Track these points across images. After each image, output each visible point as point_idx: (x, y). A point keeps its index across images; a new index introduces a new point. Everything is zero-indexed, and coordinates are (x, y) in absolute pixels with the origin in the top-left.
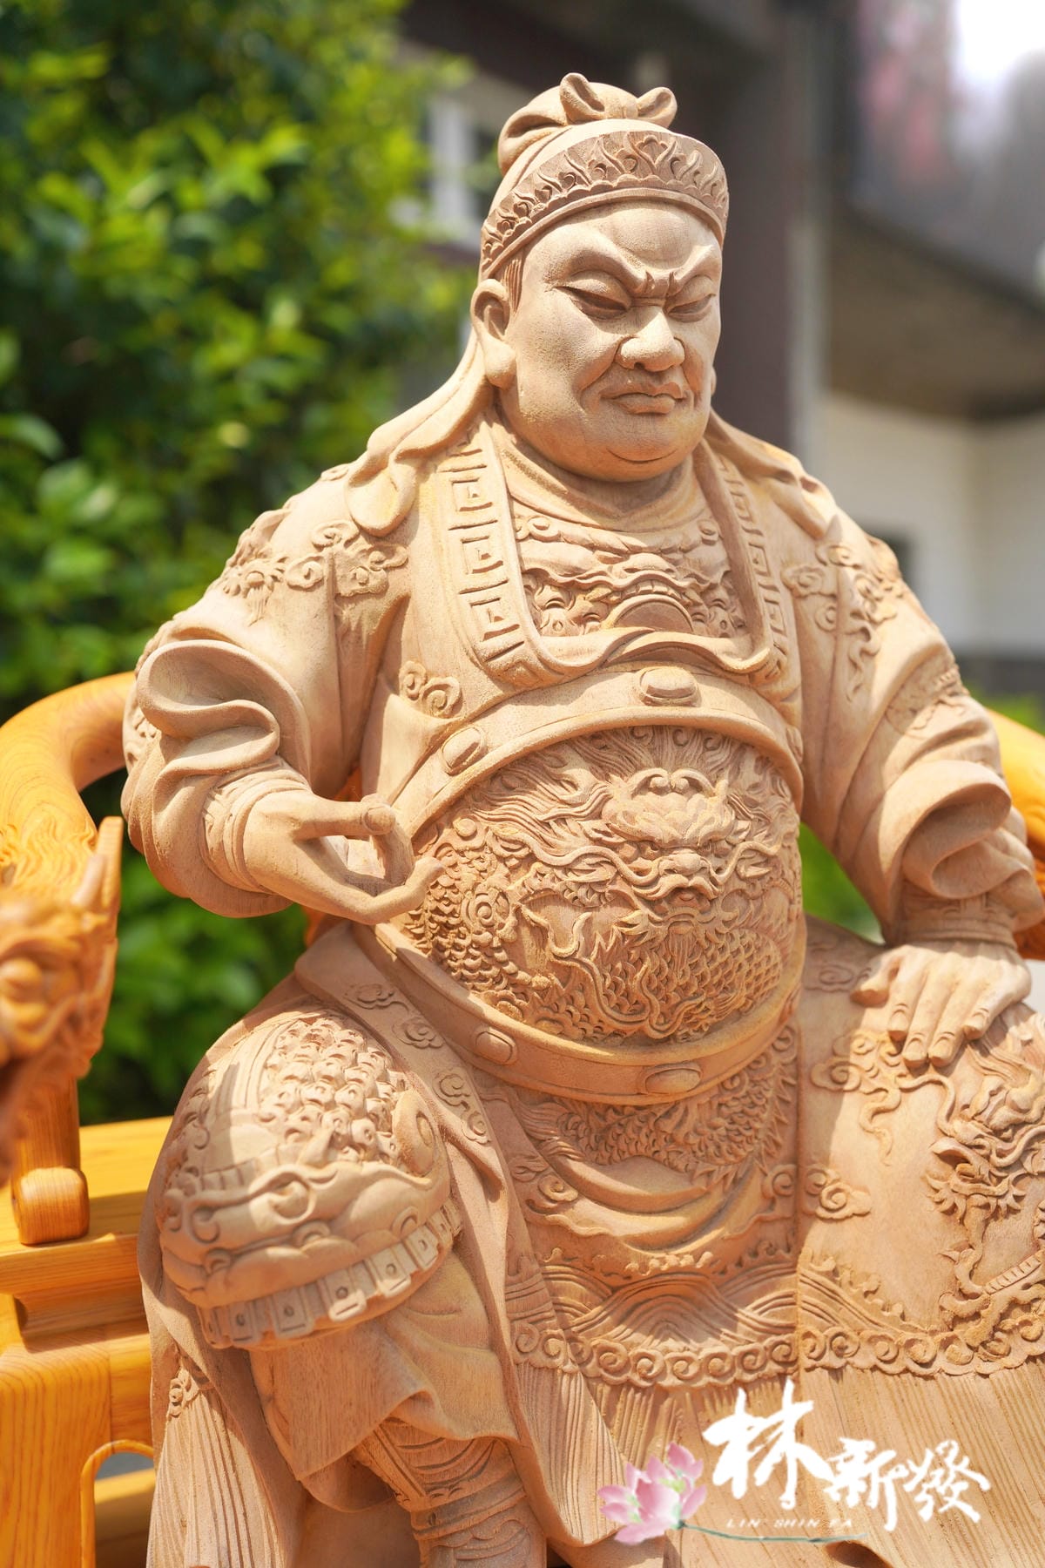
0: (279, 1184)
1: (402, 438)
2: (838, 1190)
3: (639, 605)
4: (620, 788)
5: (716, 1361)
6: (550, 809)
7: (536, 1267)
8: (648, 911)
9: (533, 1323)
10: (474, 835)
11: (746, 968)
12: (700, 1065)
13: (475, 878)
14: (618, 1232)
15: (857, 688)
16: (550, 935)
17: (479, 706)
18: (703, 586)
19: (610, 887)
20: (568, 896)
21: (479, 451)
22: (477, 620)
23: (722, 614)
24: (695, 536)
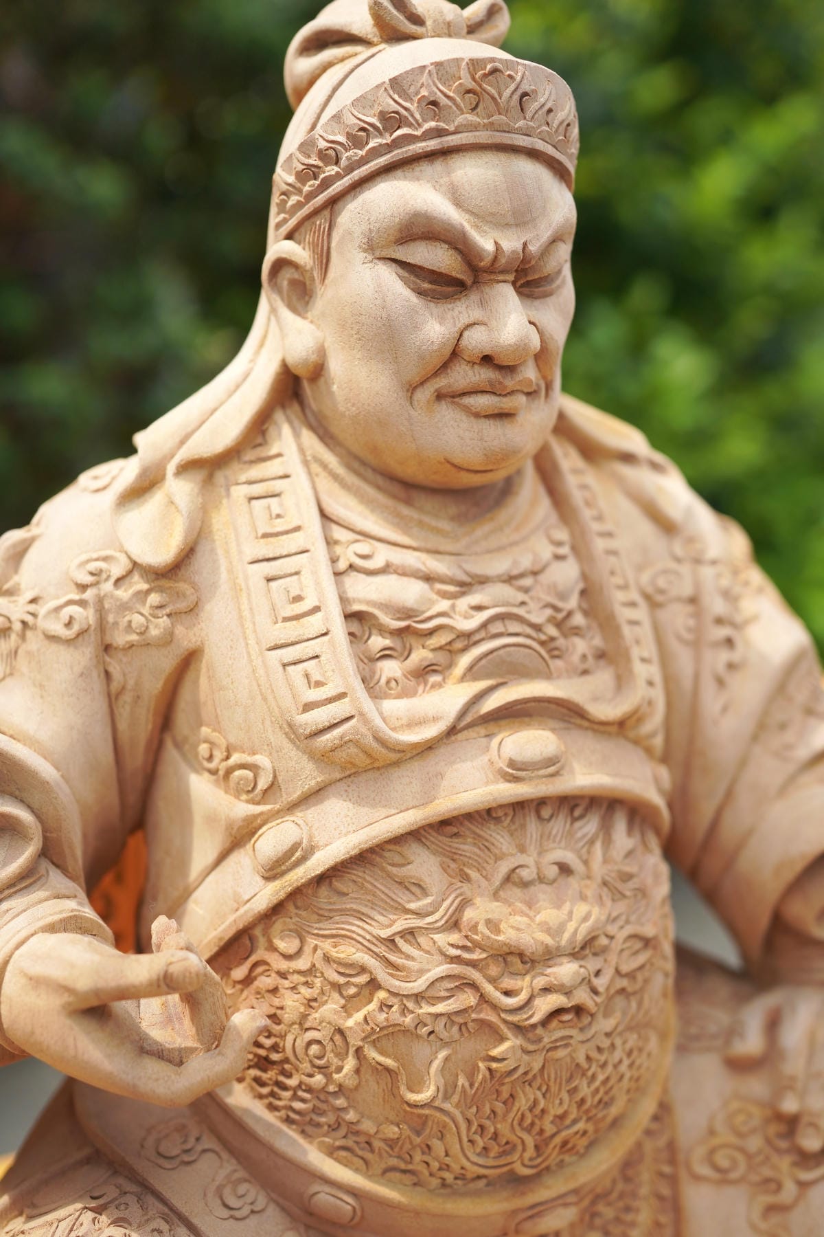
1: (182, 442)
3: (492, 652)
6: (394, 921)
10: (299, 952)
13: (302, 1009)
16: (403, 1078)
17: (299, 793)
18: (560, 616)
19: (474, 1016)
20: (422, 1031)
21: (279, 455)
22: (291, 687)
23: (580, 645)
24: (546, 552)
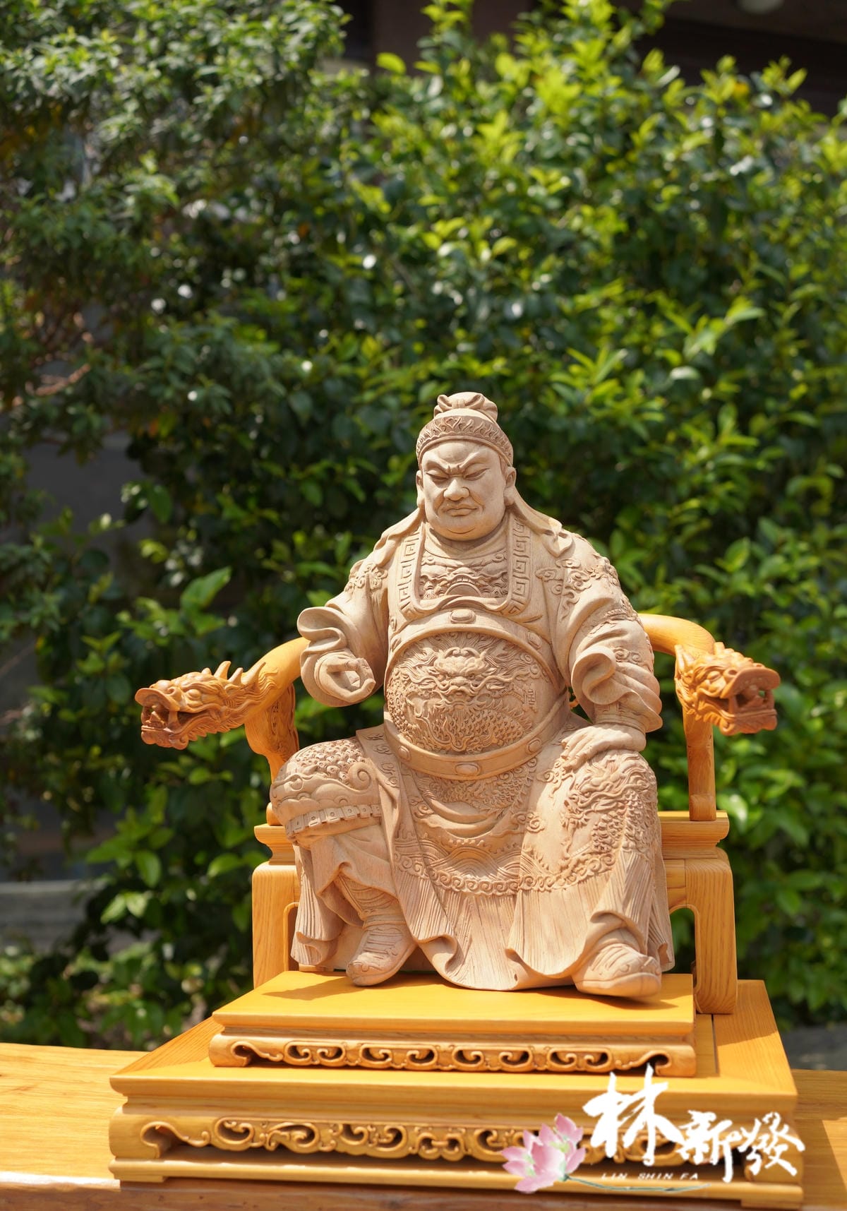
0: (294, 778)
2: (538, 821)
3: (457, 586)
4: (441, 654)
5: (486, 885)
6: (417, 663)
7: (415, 837)
8: (446, 700)
9: (411, 858)
10: (398, 673)
11: (492, 725)
12: (478, 764)
14: (445, 828)
15: (564, 618)
16: (415, 709)
17: (400, 626)
18: (487, 579)
19: (433, 691)
21: (417, 533)
22: (400, 595)
23: (497, 589)
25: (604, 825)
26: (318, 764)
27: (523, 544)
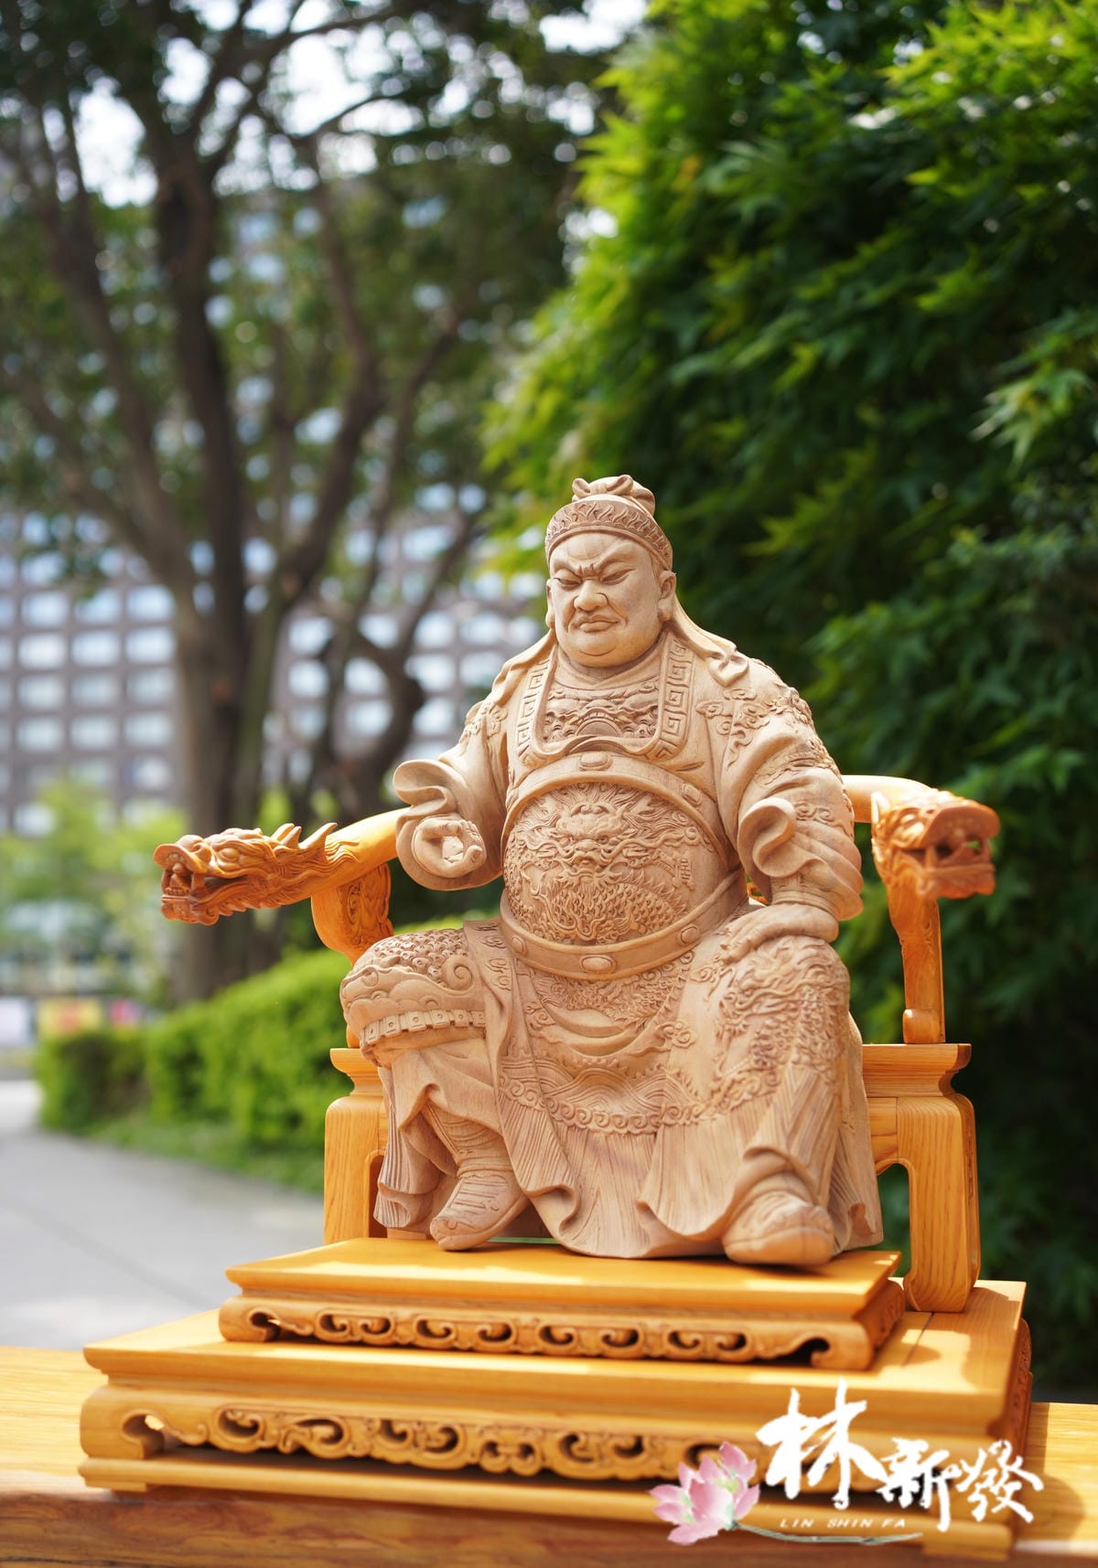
0: (367, 972)
3: (589, 723)
4: (566, 811)
5: (618, 1120)
6: (535, 824)
7: (530, 1055)
8: (569, 870)
9: (522, 1082)
11: (630, 904)
12: (612, 957)
14: (568, 1043)
15: (730, 764)
17: (519, 778)
18: (629, 713)
19: (554, 859)
20: (537, 864)
23: (642, 727)
25: (768, 1032)
26: (401, 955)
27: (681, 670)
